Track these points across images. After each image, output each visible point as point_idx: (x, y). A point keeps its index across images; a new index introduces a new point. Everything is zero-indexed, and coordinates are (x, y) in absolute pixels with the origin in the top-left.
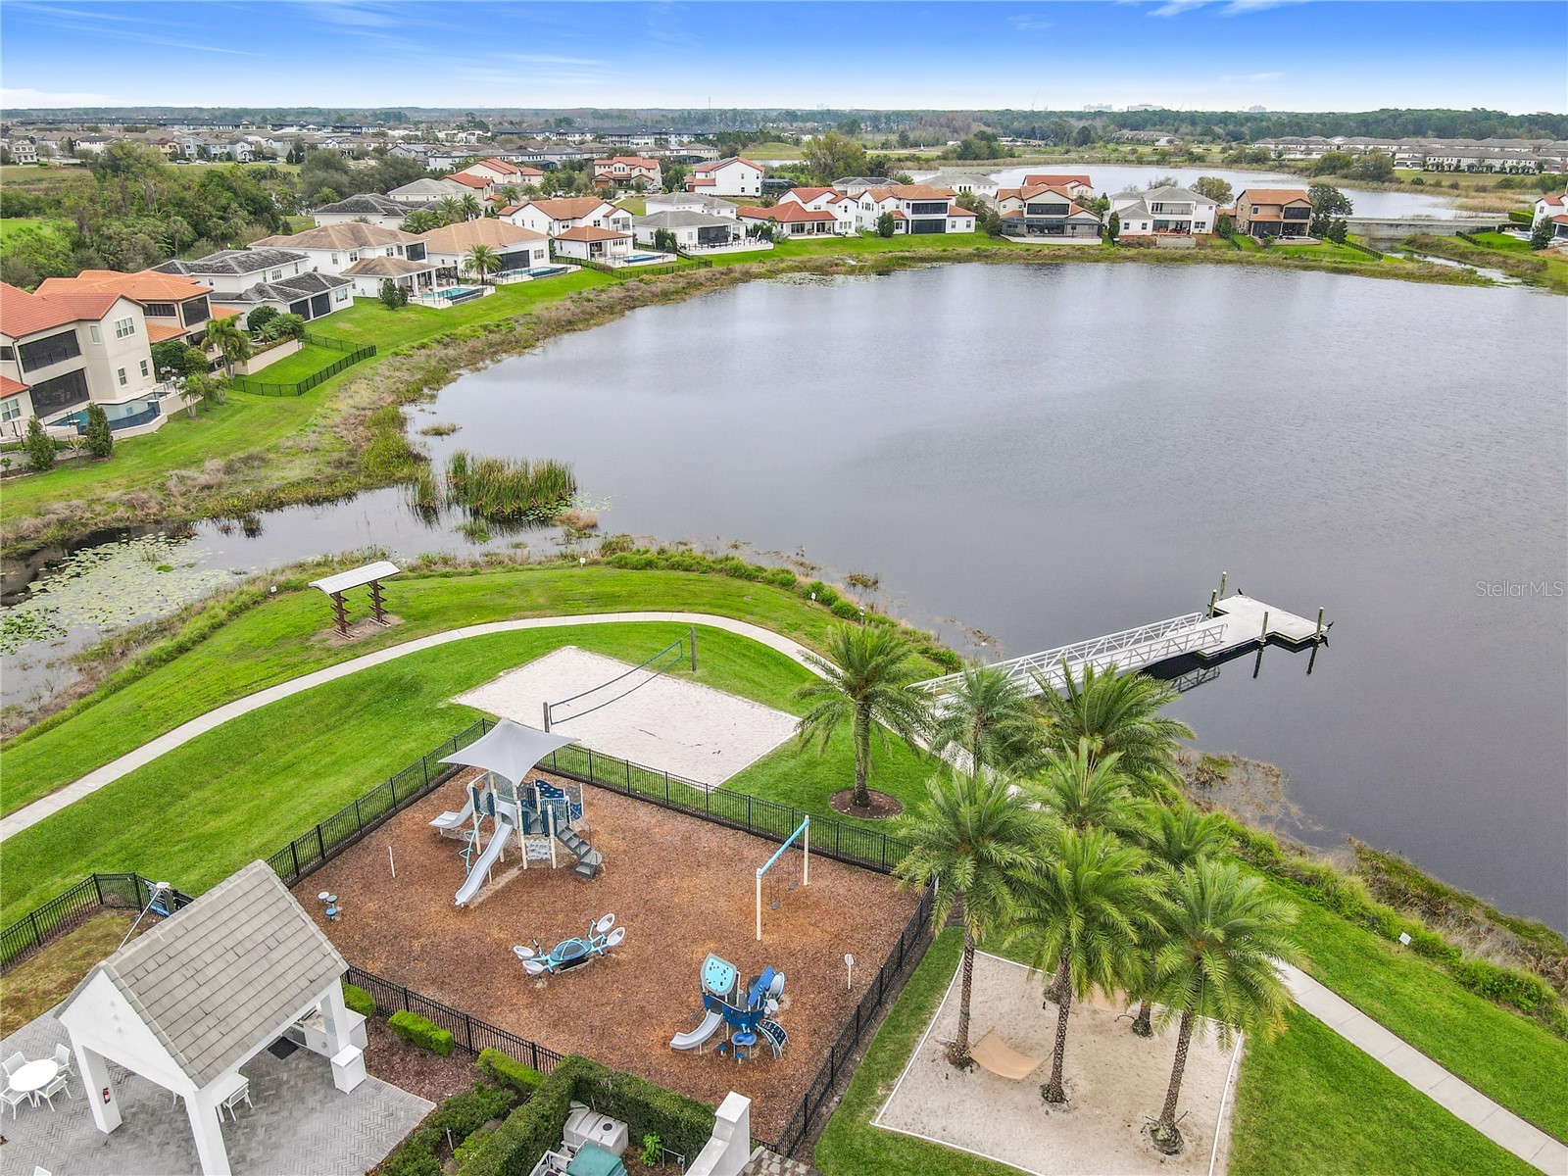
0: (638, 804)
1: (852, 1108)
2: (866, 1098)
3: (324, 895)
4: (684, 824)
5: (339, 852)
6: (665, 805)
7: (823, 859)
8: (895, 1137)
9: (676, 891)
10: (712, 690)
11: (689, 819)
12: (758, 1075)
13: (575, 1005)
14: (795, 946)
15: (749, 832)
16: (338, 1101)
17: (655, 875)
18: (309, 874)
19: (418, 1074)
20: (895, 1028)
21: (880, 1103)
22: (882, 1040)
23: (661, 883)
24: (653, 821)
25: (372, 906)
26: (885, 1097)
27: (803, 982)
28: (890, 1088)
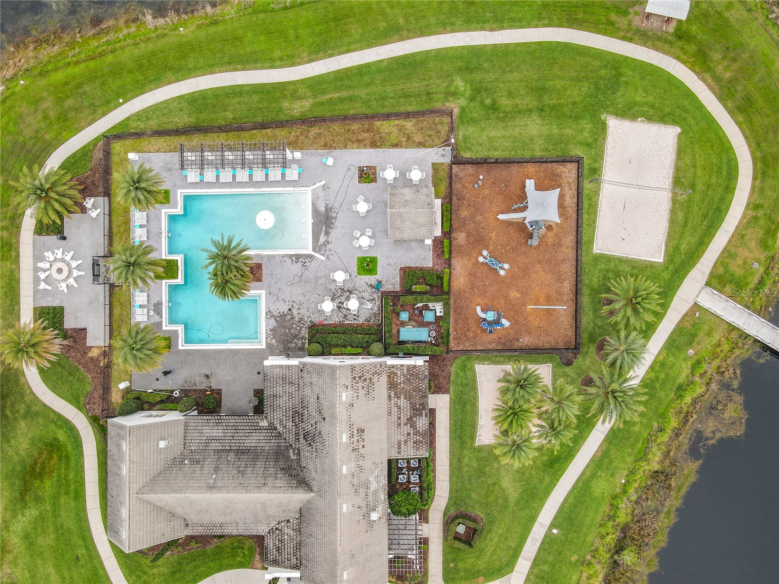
0: (575, 233)
1: (477, 359)
2: (482, 361)
3: (481, 177)
4: (571, 255)
5: (501, 163)
6: (578, 242)
7: (575, 307)
8: (474, 372)
9: (537, 272)
10: (668, 211)
11: (574, 255)
12: (479, 331)
13: (479, 274)
14: (530, 318)
15: (577, 278)
16: (422, 244)
17: (540, 262)
18: (488, 163)
19: (438, 255)
20: (509, 358)
21: (482, 364)
22: (502, 356)
23: (538, 266)
24: (568, 244)
25: (486, 192)
26: (485, 364)
27: (516, 327)
28: (488, 365)
